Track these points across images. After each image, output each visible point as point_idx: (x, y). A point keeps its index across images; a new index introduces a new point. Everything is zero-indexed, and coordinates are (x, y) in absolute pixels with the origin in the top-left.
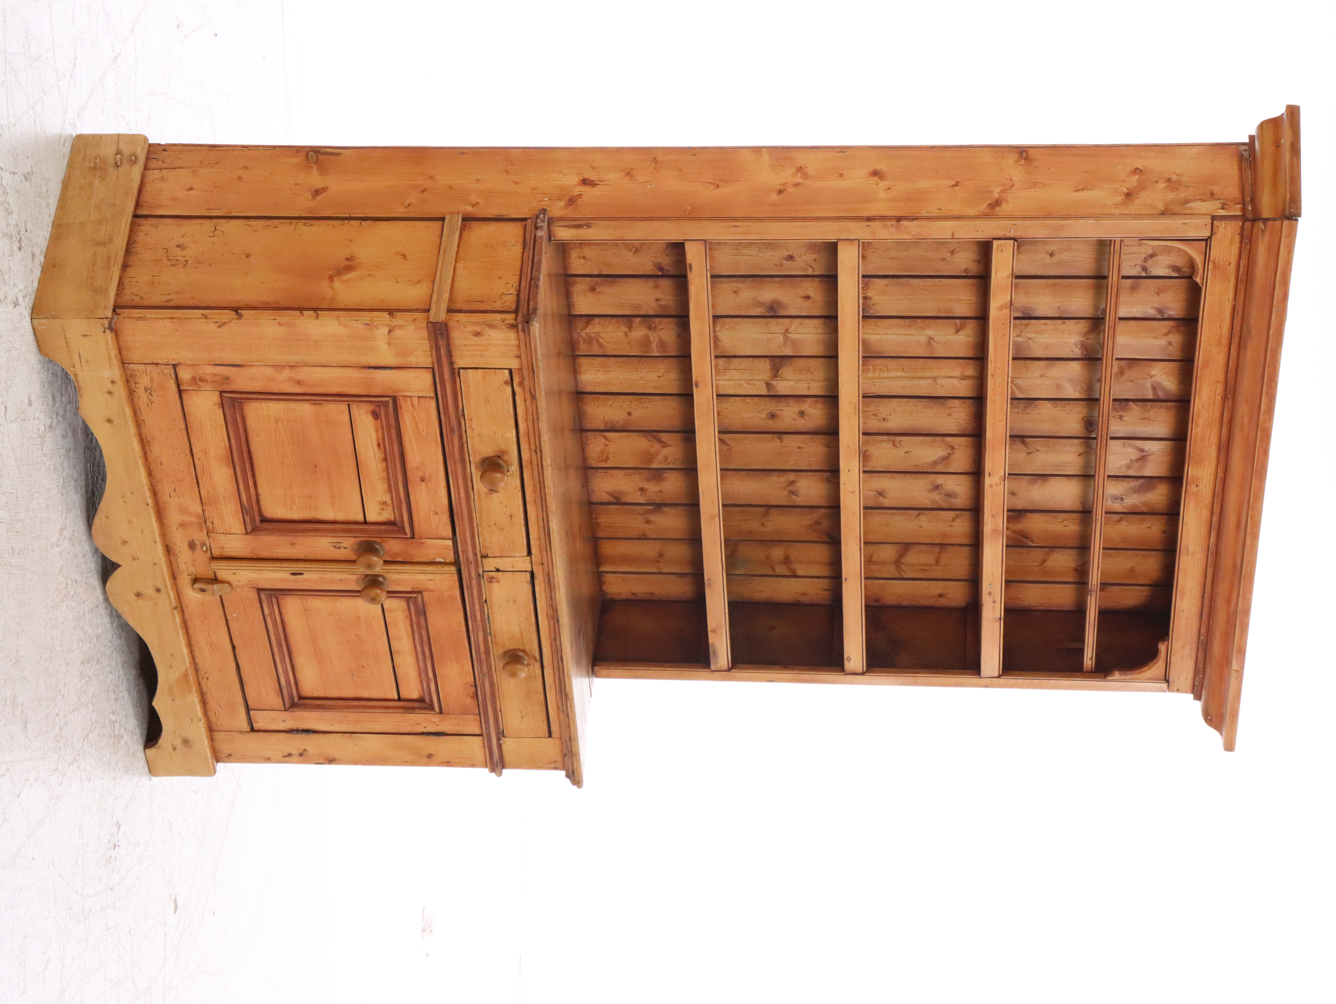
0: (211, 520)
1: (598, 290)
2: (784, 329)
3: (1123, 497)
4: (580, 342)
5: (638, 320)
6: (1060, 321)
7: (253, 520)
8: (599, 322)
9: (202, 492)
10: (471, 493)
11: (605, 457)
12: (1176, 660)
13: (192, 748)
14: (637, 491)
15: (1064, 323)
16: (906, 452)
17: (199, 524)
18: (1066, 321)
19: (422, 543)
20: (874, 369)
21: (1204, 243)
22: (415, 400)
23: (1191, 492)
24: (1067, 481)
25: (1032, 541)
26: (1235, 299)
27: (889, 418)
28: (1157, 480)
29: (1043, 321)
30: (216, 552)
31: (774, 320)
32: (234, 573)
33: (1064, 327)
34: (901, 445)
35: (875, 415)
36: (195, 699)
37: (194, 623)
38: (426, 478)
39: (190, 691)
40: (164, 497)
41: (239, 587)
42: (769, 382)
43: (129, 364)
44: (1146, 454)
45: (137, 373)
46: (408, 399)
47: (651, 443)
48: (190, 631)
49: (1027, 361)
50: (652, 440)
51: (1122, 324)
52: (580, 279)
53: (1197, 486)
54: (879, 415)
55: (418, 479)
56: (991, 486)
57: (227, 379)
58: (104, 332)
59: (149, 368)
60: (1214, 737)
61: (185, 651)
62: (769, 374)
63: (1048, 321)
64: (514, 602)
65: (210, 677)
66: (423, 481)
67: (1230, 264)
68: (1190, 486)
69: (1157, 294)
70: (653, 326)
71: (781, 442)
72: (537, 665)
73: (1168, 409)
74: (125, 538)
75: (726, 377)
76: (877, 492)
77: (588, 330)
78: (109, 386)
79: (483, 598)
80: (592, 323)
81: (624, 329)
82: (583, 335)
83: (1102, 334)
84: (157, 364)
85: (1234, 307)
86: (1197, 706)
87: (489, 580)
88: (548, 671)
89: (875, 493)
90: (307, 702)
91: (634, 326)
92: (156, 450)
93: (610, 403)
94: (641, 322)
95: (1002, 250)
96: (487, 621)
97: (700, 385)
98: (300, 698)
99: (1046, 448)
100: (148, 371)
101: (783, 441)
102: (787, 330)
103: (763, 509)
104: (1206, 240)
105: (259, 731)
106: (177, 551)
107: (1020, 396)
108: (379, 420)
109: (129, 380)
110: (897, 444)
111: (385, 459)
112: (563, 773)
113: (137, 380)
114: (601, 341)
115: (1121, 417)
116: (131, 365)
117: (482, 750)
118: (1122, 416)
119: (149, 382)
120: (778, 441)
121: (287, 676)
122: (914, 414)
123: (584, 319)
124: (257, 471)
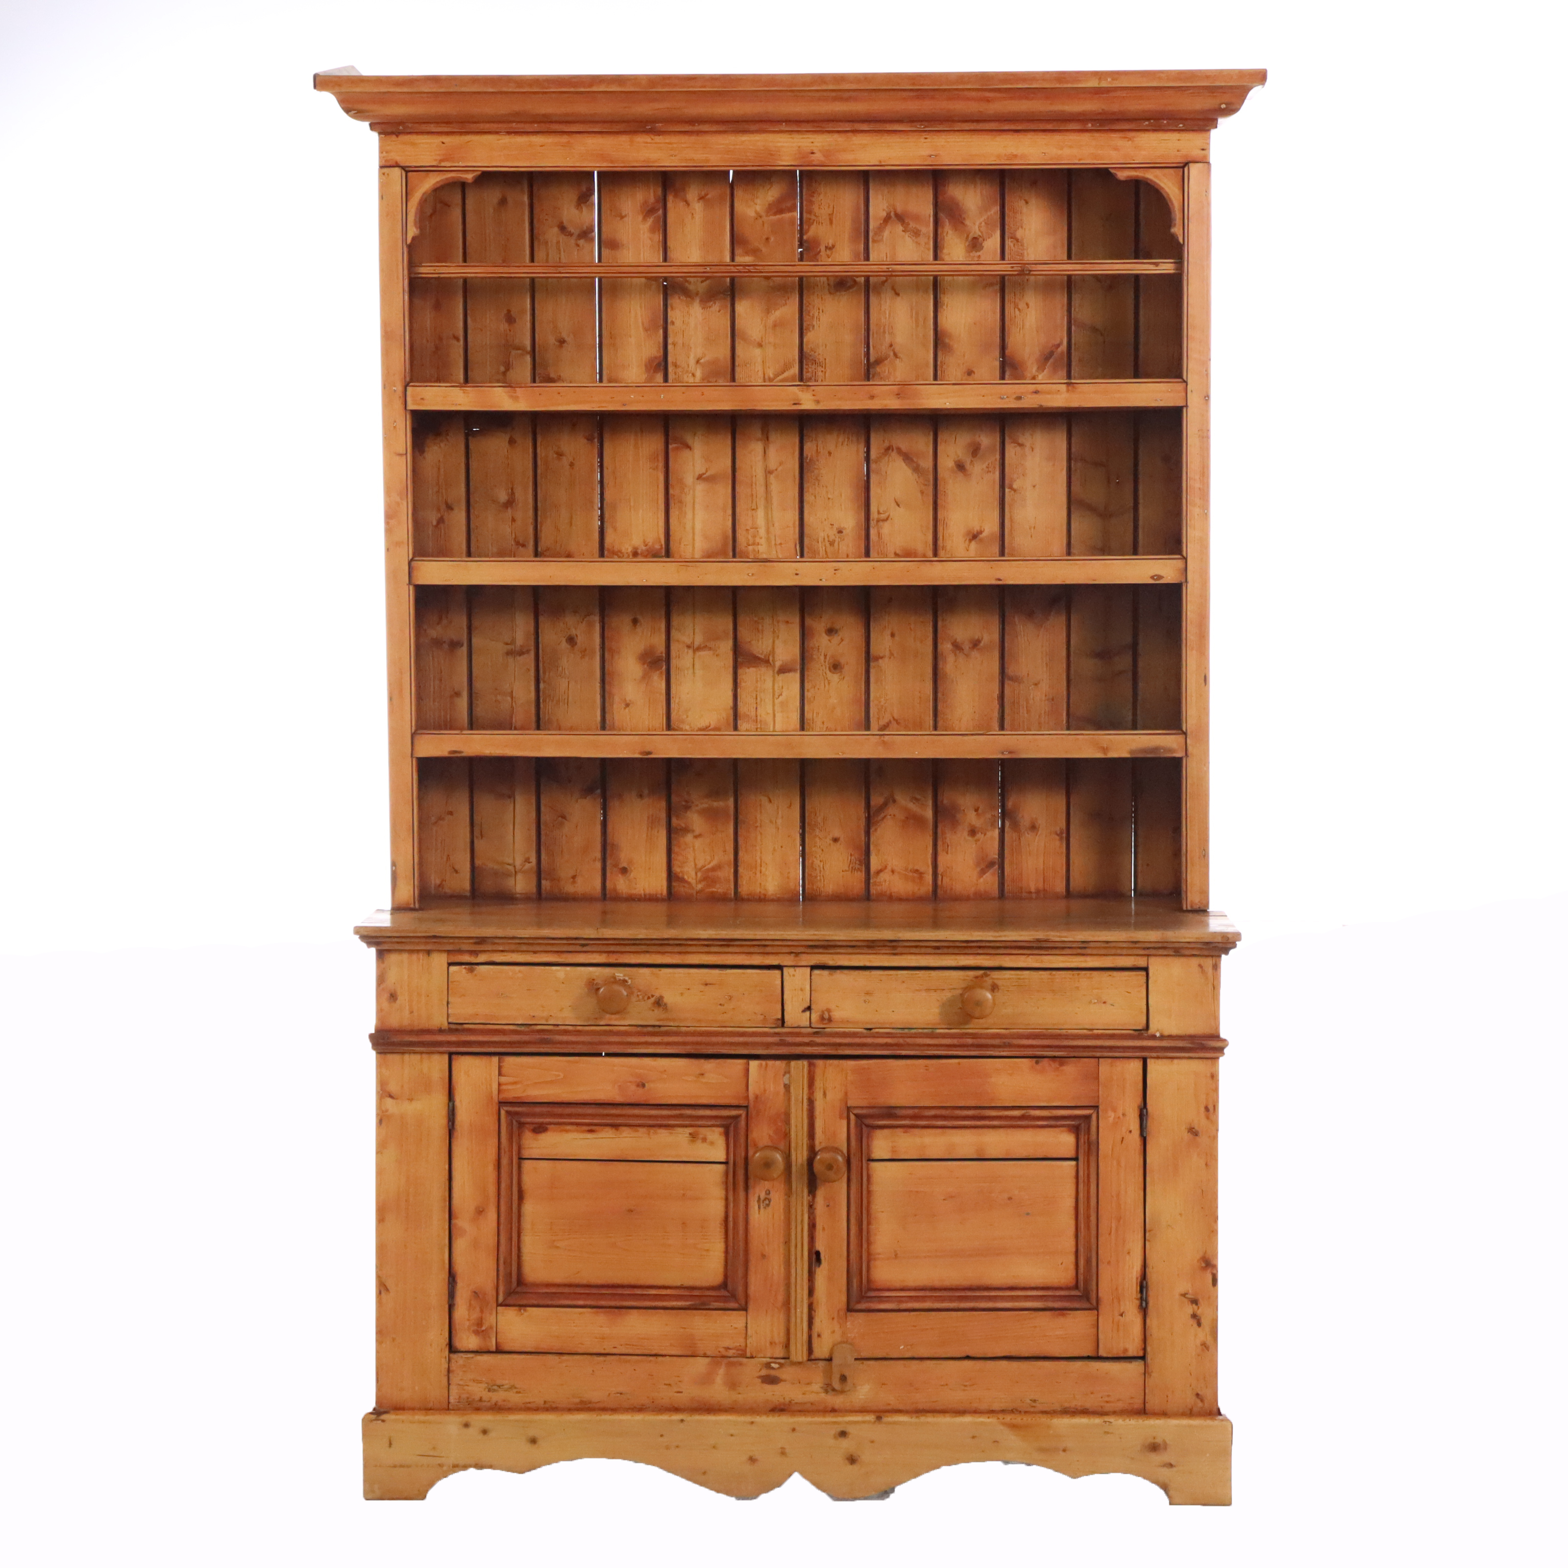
0: (722, 1350)
1: (625, 865)
2: (686, 650)
3: (970, 238)
4: (712, 892)
5: (674, 821)
6: (670, 327)
7: (718, 1298)
8: (679, 866)
9: (673, 1353)
10: (663, 1029)
11: (915, 875)
12: (1141, 157)
13: (1168, 1442)
14: (976, 838)
15: (673, 323)
16: (898, 505)
17: (730, 1365)
18: (669, 321)
19: (757, 1097)
20: (754, 544)
21: (410, 174)
22: (503, 1079)
23: (823, 159)
24: (945, 307)
25: (1058, 346)
26: (497, 133)
27: (836, 526)
28: (940, 199)
29: (670, 347)
30: (779, 1352)
31: (674, 662)
32: (819, 1336)
33: (678, 323)
34: (885, 512)
35: (832, 543)
36: (1063, 1423)
37: (921, 1399)
38: (638, 1080)
39: (1049, 1427)
40: (682, 1399)
41: (844, 1333)
42: (776, 669)
43: (449, 1403)
44: (892, 214)
45: (464, 1396)
46: (504, 1087)
47: (889, 817)
48: (938, 1408)
49: (737, 364)
50: (882, 815)
51: (671, 254)
52: (609, 885)
53: (813, 153)
54: (832, 538)
55: (641, 1091)
56: (818, 402)
57: (476, 1294)
58: (383, 1421)
59: (455, 1380)
60: (1255, 95)
61: (967, 1419)
62: (763, 670)
63: (670, 341)
64: (868, 993)
65: (1032, 1397)
66: (643, 1085)
67: (443, 143)
68: (813, 160)
69: (622, 217)
70: (684, 803)
71: (882, 658)
72: (995, 975)
73: (814, 192)
74: (745, 1458)
75: (770, 720)
76: (970, 541)
77: (693, 882)
78: (473, 1431)
79: (862, 1033)
80: (680, 875)
81: (689, 838)
82: (700, 886)
83: (688, 279)
84: (449, 1371)
85: (509, 133)
86: (1222, 121)
87: (826, 1022)
88: (1007, 962)
89: (973, 543)
90: (1081, 1277)
91: (683, 825)
92: (595, 1395)
93: (817, 862)
94: (678, 817)
95: (422, 399)
96: (906, 1031)
97: (648, 749)
98: (1076, 1287)
99: (887, 335)
100: (461, 1383)
101: (881, 655)
102: (688, 647)
103: (1007, 682)
104: (407, 172)
105: (1145, 1349)
106: (782, 1400)
107: (795, 370)
108: (548, 1126)
109: (475, 1406)
110: (883, 516)
111: (615, 1126)
112: (1223, 956)
113: (477, 1398)
114: (710, 866)
115: (830, 248)
116: (452, 1400)
117: (1176, 1061)
118: (826, 247)
119: (480, 1385)
120: (880, 661)
121: (1027, 1298)
122: (830, 496)
123: (674, 884)
124: (641, 1282)
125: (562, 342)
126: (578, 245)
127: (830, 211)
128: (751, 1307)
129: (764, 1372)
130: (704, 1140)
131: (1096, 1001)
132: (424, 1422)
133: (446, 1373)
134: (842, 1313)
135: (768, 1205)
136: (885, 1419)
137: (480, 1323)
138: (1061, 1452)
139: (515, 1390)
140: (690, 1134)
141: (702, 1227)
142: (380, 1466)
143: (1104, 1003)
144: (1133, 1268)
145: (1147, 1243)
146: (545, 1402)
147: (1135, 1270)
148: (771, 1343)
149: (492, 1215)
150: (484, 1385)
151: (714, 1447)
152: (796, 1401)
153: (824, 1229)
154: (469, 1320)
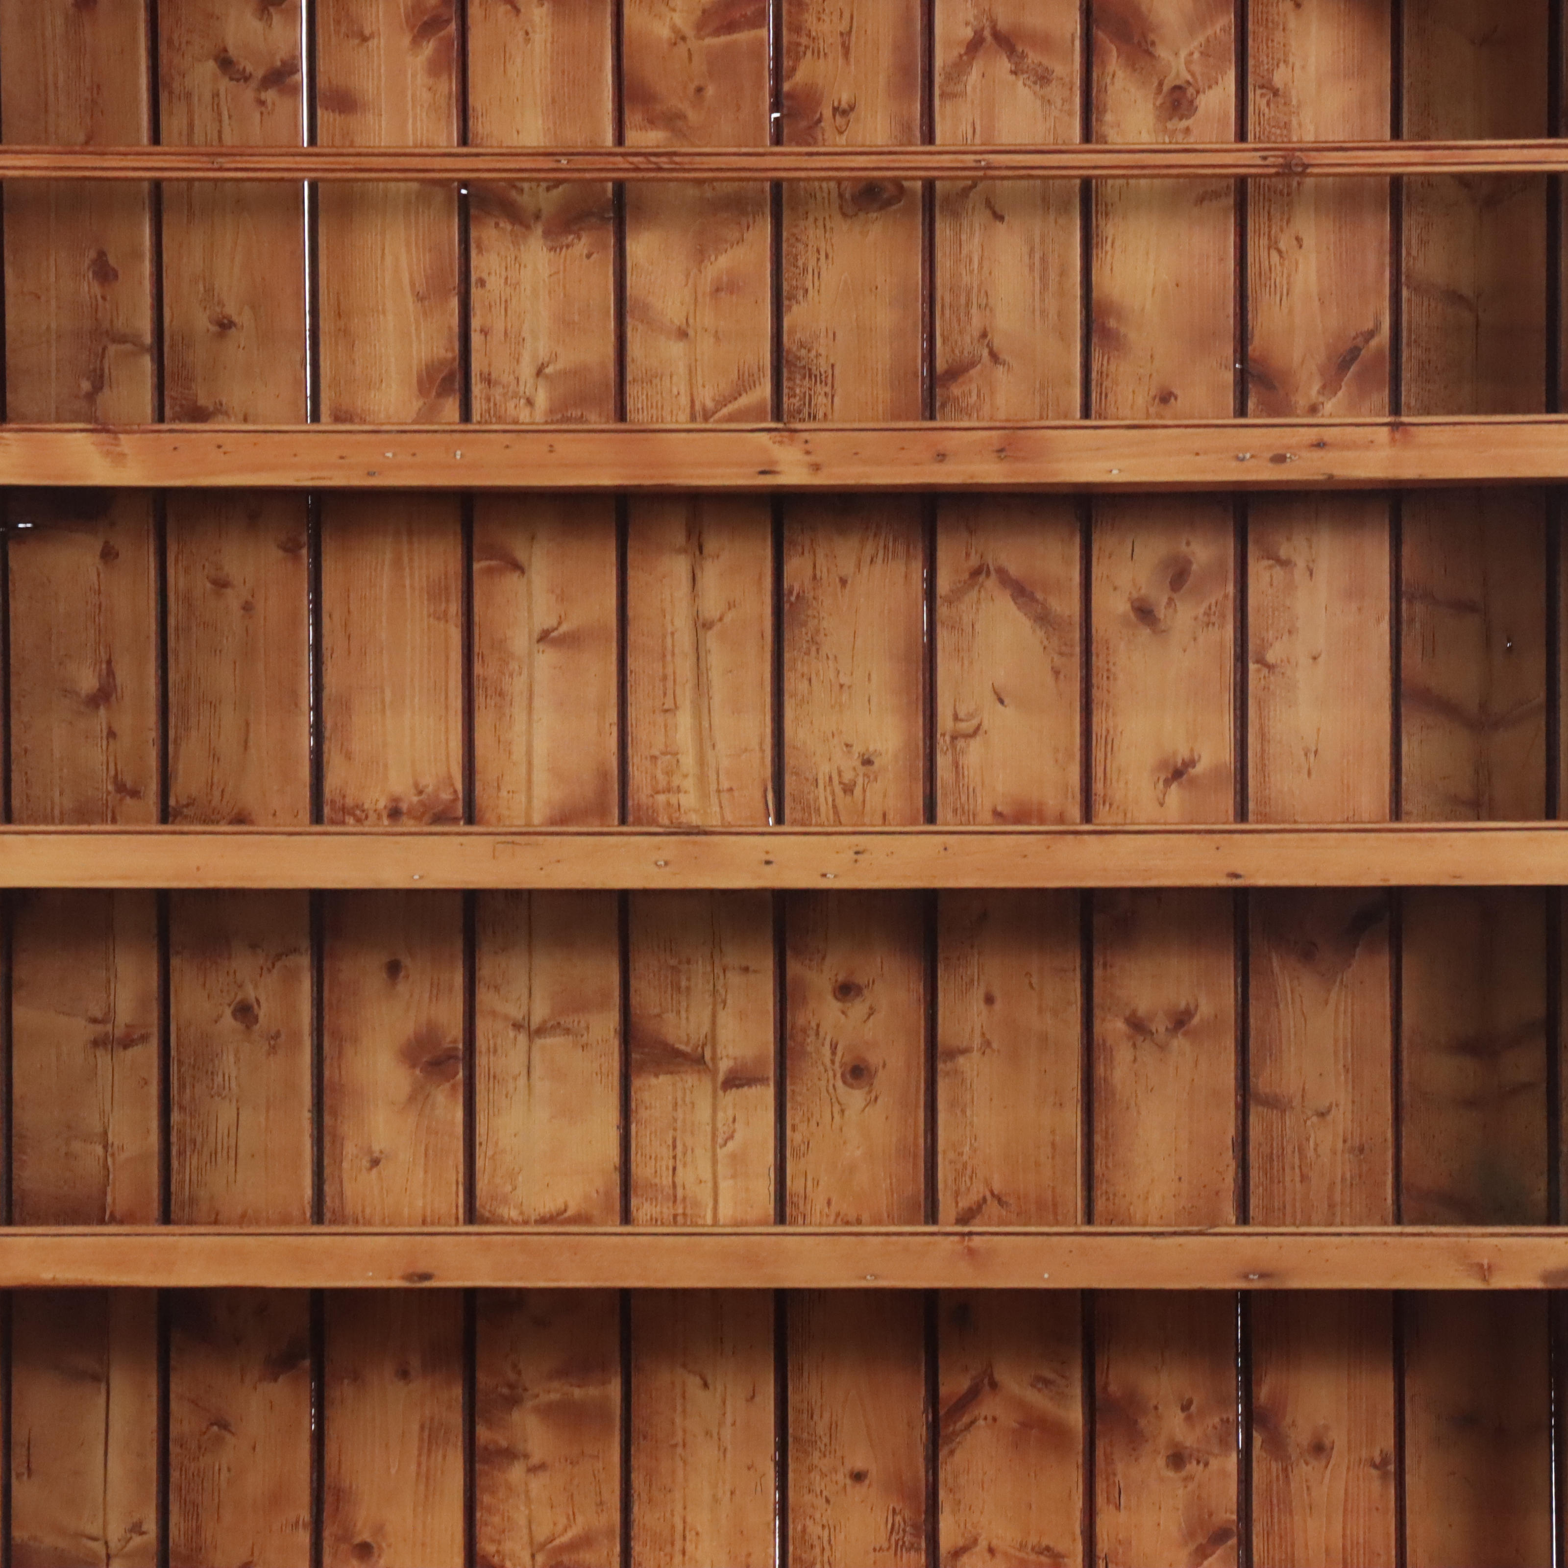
1: (366, 1536)
2: (512, 1034)
3: (1166, 88)
5: (483, 1434)
6: (475, 293)
8: (493, 1541)
11: (1043, 1559)
14: (1183, 1473)
15: (482, 283)
16: (1002, 702)
18: (473, 278)
20: (668, 790)
24: (1108, 247)
25: (1371, 335)
27: (857, 749)
29: (476, 339)
31: (482, 1061)
33: (494, 283)
34: (970, 716)
35: (848, 789)
42: (721, 1077)
44: (987, 33)
47: (981, 1422)
49: (629, 377)
50: (966, 1419)
51: (479, 126)
54: (848, 776)
56: (816, 468)
62: (690, 1079)
69: (365, 39)
70: (505, 1391)
71: (965, 1051)
75: (705, 1195)
76: (1168, 783)
80: (496, 1560)
81: (516, 1473)
83: (517, 183)
89: (1174, 787)
91: (504, 1443)
93: (814, 1530)
94: (490, 1423)
97: (421, 1268)
99: (974, 310)
101: (963, 1046)
102: (517, 1026)
103: (1254, 1109)
107: (764, 390)
110: (963, 726)
114: (565, 1539)
115: (843, 112)
118: (835, 110)
120: (961, 1060)
122: (843, 679)
125: (225, 325)
126: (262, 103)
127: (844, 26)
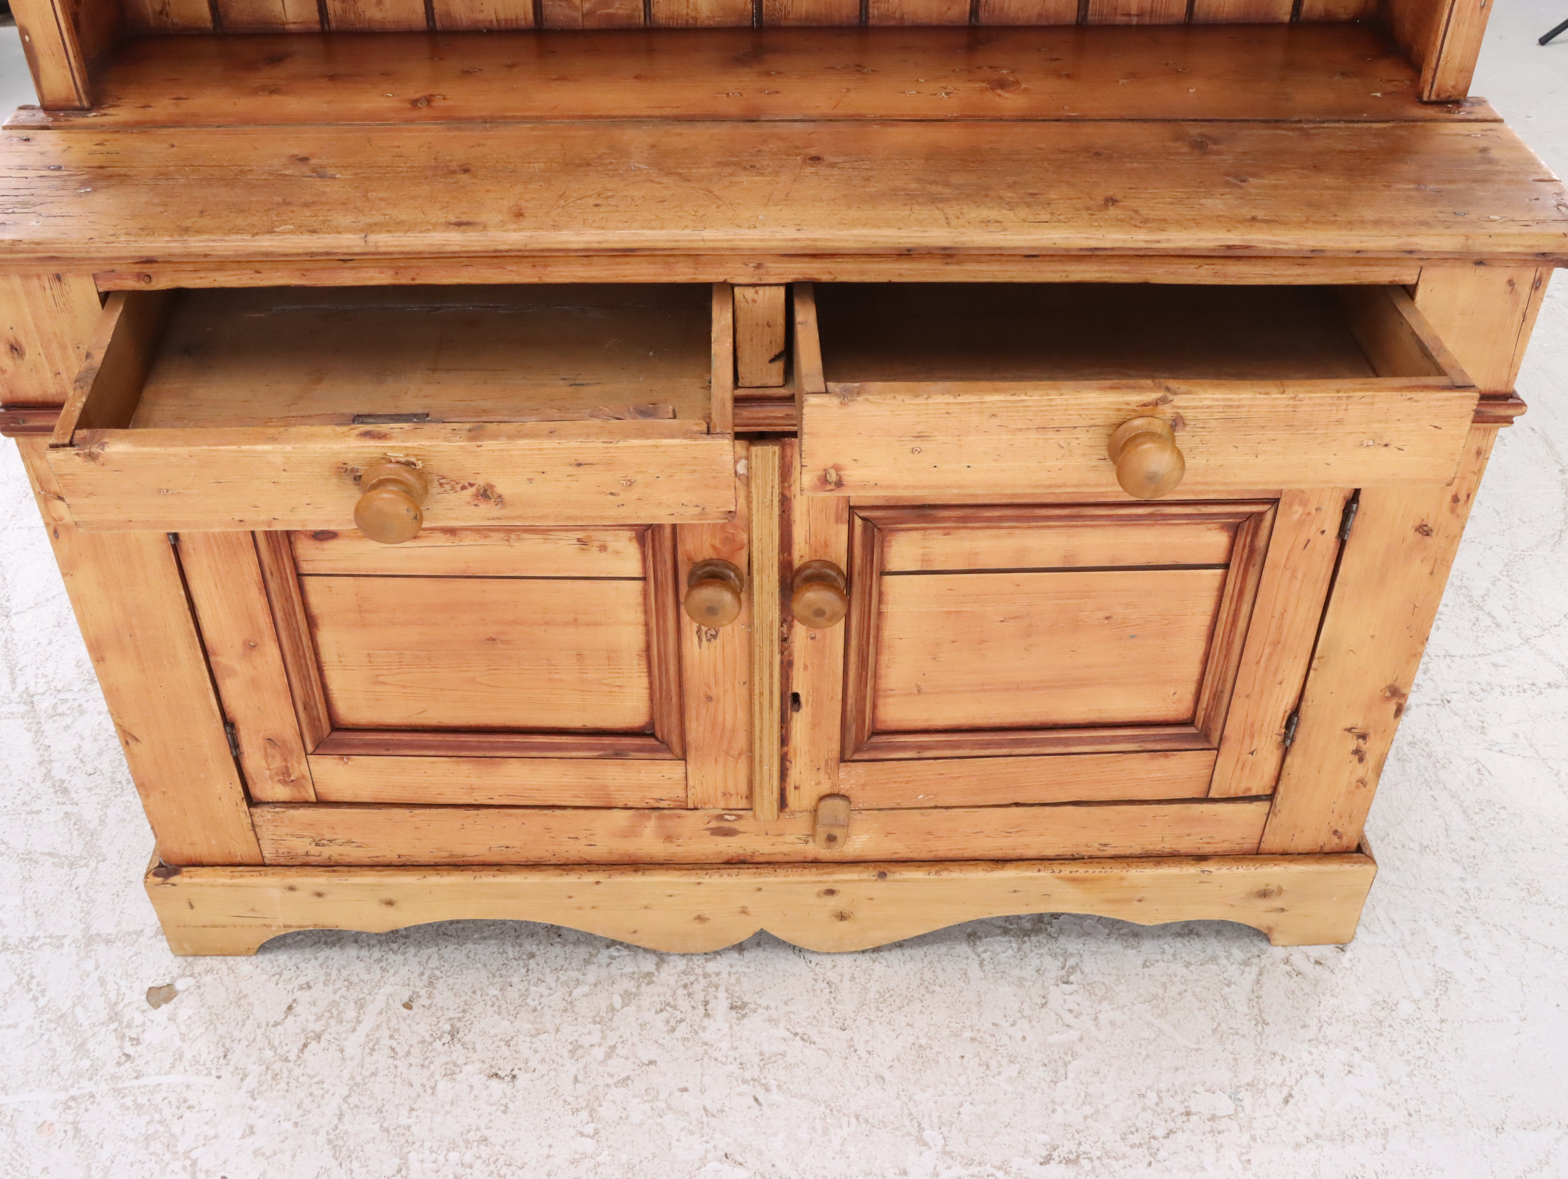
0: (651, 801)
7: (640, 748)
9: (578, 804)
13: (1285, 887)
17: (665, 817)
30: (737, 803)
32: (796, 787)
36: (1144, 874)
39: (1123, 879)
40: (596, 852)
41: (834, 785)
43: (263, 857)
45: (284, 852)
57: (272, 742)
58: (174, 885)
59: (264, 834)
61: (1011, 870)
65: (1103, 842)
74: (689, 918)
84: (253, 825)
90: (1202, 714)
92: (470, 849)
98: (1192, 722)
105: (1275, 789)
106: (741, 851)
109: (300, 863)
113: (302, 854)
116: (267, 857)
119: (302, 840)
121: (1115, 739)
128: (691, 755)
129: (714, 824)
130: (603, 548)
131: (1371, 443)
132: (231, 886)
133: (251, 828)
134: (832, 763)
135: (715, 637)
136: (890, 877)
137: (286, 772)
138: (1136, 903)
139: (353, 845)
140: (579, 540)
141: (609, 658)
142: (184, 926)
143: (1386, 445)
144: (1282, 701)
145: (1312, 672)
146: (399, 856)
147: (1285, 702)
148: (724, 794)
149: (272, 650)
150: (308, 840)
151: (646, 908)
152: (761, 852)
153: (806, 667)
154: (269, 769)
